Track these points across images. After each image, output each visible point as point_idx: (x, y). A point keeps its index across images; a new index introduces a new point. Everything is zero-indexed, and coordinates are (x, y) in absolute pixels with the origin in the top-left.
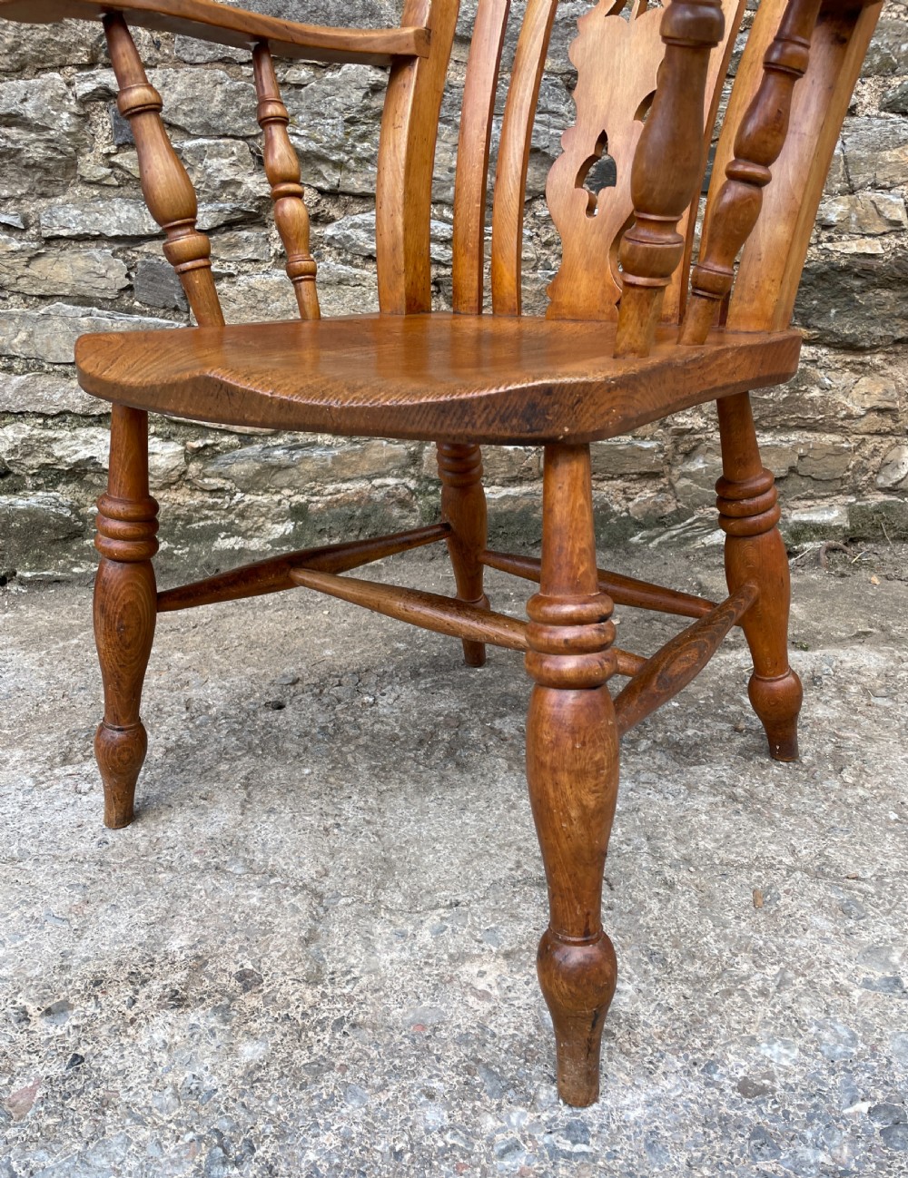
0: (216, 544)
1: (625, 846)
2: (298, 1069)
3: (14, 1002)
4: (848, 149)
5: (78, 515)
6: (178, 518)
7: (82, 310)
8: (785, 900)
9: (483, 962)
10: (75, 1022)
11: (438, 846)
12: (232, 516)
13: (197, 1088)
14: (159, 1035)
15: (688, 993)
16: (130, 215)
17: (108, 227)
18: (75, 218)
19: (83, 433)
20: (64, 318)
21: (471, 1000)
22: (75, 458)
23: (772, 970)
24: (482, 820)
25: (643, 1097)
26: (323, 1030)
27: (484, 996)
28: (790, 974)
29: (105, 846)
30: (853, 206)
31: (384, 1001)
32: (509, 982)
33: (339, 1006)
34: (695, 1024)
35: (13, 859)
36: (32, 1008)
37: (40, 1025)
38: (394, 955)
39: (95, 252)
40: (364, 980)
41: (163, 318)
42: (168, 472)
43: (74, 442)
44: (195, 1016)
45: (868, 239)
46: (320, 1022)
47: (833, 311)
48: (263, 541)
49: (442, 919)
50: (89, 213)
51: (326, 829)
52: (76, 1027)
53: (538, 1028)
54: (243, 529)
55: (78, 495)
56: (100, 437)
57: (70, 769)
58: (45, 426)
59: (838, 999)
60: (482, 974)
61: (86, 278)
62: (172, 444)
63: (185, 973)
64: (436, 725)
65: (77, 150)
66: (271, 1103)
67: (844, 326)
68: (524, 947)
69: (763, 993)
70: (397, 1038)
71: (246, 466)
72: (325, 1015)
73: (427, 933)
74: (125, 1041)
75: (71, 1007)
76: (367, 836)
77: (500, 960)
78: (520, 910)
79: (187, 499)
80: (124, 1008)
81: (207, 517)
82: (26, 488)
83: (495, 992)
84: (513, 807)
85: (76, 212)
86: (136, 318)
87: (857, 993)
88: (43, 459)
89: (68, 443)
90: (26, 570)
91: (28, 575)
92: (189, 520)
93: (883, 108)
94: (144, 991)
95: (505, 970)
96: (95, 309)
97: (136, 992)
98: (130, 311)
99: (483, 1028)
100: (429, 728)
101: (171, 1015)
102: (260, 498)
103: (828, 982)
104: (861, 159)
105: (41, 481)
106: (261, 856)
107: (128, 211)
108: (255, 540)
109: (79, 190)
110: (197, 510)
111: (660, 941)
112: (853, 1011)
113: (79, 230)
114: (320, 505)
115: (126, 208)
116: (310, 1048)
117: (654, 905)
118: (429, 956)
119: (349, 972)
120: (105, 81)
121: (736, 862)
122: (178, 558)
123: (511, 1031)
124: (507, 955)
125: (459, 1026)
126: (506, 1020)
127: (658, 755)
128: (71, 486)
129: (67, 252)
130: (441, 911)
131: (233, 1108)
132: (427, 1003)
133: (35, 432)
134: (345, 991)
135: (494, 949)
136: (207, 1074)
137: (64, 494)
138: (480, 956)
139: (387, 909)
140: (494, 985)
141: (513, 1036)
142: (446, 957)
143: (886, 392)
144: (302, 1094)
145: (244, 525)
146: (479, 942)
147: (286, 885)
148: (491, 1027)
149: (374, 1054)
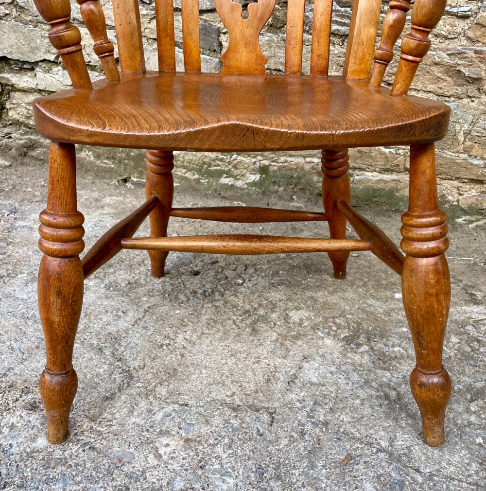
0: (221, 180)
1: (298, 403)
2: (52, 459)
6: (204, 163)
9: (173, 439)
11: (204, 371)
12: (230, 167)
13: (7, 450)
14: (14, 420)
21: (151, 456)
24: (236, 364)
26: (76, 445)
27: (159, 456)
31: (114, 442)
32: (174, 455)
33: (93, 436)
38: (138, 420)
40: (114, 428)
41: (208, 55)
44: (34, 417)
46: (78, 440)
48: (244, 182)
49: (175, 410)
51: (162, 345)
53: (168, 484)
54: (235, 174)
60: (167, 445)
64: (260, 305)
66: (28, 470)
68: (198, 439)
70: (105, 462)
72: (84, 438)
73: (161, 414)
76: (176, 355)
77: (182, 442)
78: (212, 419)
80: (10, 402)
81: (218, 165)
83: (165, 457)
84: (258, 362)
90: (135, 177)
91: (135, 180)
92: (210, 165)
94: (24, 397)
95: (179, 447)
97: (21, 396)
99: (143, 472)
100: (256, 306)
101: (24, 413)
106: (123, 349)
108: (240, 181)
110: (214, 160)
111: (270, 462)
114: (275, 168)
116: (65, 451)
117: (284, 442)
118: (152, 427)
119: (111, 421)
121: (352, 434)
122: (202, 184)
123: (155, 480)
124: (187, 441)
125: (134, 467)
126: (157, 473)
127: (366, 357)
130: (177, 405)
131: (13, 466)
134: (102, 430)
135: (183, 435)
136: (16, 445)
138: (174, 436)
139: (155, 396)
140: (168, 453)
142: (158, 430)
145: (235, 171)
146: (180, 428)
147: (121, 368)
148: (148, 474)
149: (88, 465)
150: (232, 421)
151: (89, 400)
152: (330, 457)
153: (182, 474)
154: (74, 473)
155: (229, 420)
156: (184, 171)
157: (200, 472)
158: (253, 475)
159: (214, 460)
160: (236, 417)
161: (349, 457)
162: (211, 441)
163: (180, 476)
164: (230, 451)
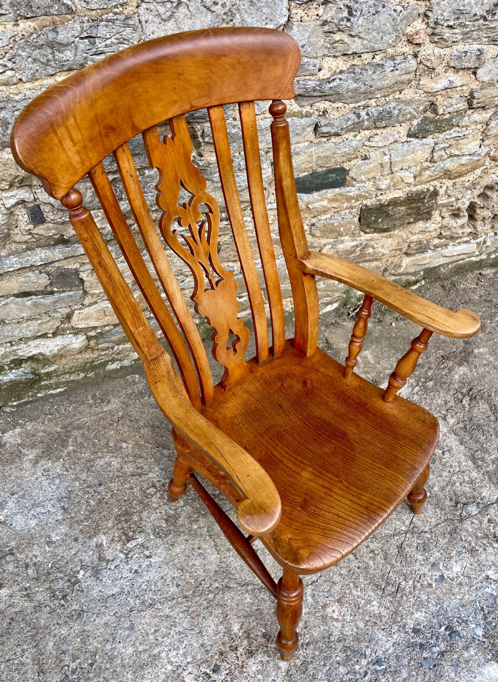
0: (107, 367)
2: (300, 667)
3: (201, 671)
4: (392, 159)
5: (36, 375)
7: (25, 299)
8: (407, 549)
9: (332, 606)
10: (226, 672)
12: (113, 355)
14: (254, 668)
15: (392, 599)
16: (47, 254)
17: (36, 261)
18: (15, 262)
19: (32, 343)
20: (16, 304)
21: (335, 623)
22: (30, 354)
23: (411, 582)
25: (391, 644)
26: (299, 650)
27: (337, 620)
28: (416, 583)
29: (180, 587)
30: (392, 179)
32: (342, 614)
34: (396, 613)
35: (151, 604)
36: (208, 671)
37: (214, 676)
39: (30, 274)
41: (70, 291)
42: (80, 348)
43: (29, 348)
44: (260, 657)
45: (397, 191)
47: (380, 220)
48: (130, 360)
49: (313, 590)
50: (23, 258)
52: (227, 674)
53: (357, 629)
55: (33, 366)
56: (42, 343)
57: (134, 543)
58: (12, 345)
59: (430, 590)
60: (333, 611)
61: (26, 284)
62: (80, 336)
63: (246, 641)
65: (9, 230)
67: (384, 225)
68: (341, 596)
69: (410, 593)
70: (320, 645)
71: (119, 336)
73: (310, 597)
74: (245, 674)
75: (219, 666)
77: (337, 604)
78: (334, 579)
79: (91, 355)
80: (236, 662)
81: (101, 359)
82: (5, 370)
83: (340, 618)
85: (15, 259)
86: (56, 296)
87: (434, 585)
88: (12, 358)
89: (26, 349)
90: (13, 402)
91: (15, 403)
92: (93, 362)
93: (409, 136)
94: (239, 653)
95: (339, 607)
96: (33, 297)
97: (236, 654)
98: (52, 293)
99: (342, 633)
101: (253, 660)
102: (126, 345)
103: (426, 583)
104: (397, 162)
105: (12, 365)
106: (238, 576)
107: (45, 253)
108: (126, 361)
109: (14, 246)
110: (96, 358)
111: (378, 579)
112: (435, 593)
113: (19, 266)
115: (44, 251)
116: (299, 658)
117: (371, 563)
118: (315, 608)
120: (22, 197)
122: (89, 377)
123: (351, 633)
124: (338, 601)
125: (336, 635)
126: (347, 629)
128: (28, 363)
129: (14, 277)
132: (322, 628)
133: (7, 350)
135: (333, 599)
136: (276, 678)
137: (26, 368)
138: (330, 604)
140: (339, 615)
141: (352, 634)
142: (320, 607)
143: (398, 243)
144: (305, 676)
145: (119, 357)
146: (327, 597)
147: (255, 589)
148: (344, 632)
149: (317, 653)
150: (342, 573)
151: (269, 623)
152: (393, 554)
153: (357, 619)
154: (317, 663)
155: (340, 572)
156: (67, 376)
157: (361, 611)
158: (378, 592)
159: (358, 600)
160: (340, 568)
161: (400, 547)
162: (348, 592)
163: (357, 620)
164: (359, 589)
